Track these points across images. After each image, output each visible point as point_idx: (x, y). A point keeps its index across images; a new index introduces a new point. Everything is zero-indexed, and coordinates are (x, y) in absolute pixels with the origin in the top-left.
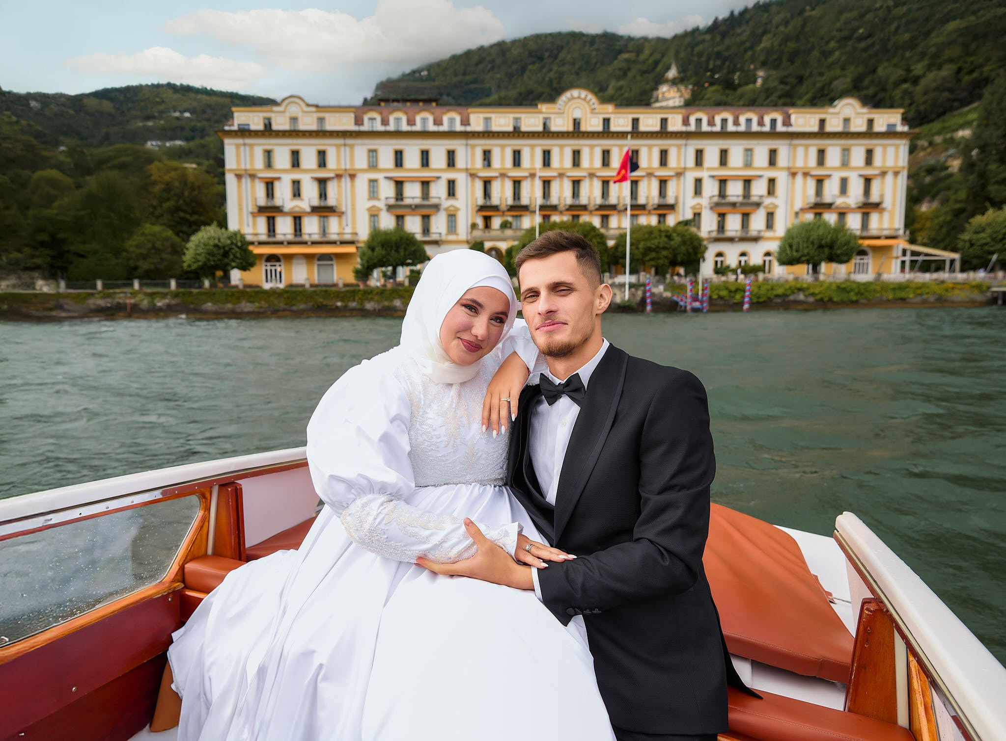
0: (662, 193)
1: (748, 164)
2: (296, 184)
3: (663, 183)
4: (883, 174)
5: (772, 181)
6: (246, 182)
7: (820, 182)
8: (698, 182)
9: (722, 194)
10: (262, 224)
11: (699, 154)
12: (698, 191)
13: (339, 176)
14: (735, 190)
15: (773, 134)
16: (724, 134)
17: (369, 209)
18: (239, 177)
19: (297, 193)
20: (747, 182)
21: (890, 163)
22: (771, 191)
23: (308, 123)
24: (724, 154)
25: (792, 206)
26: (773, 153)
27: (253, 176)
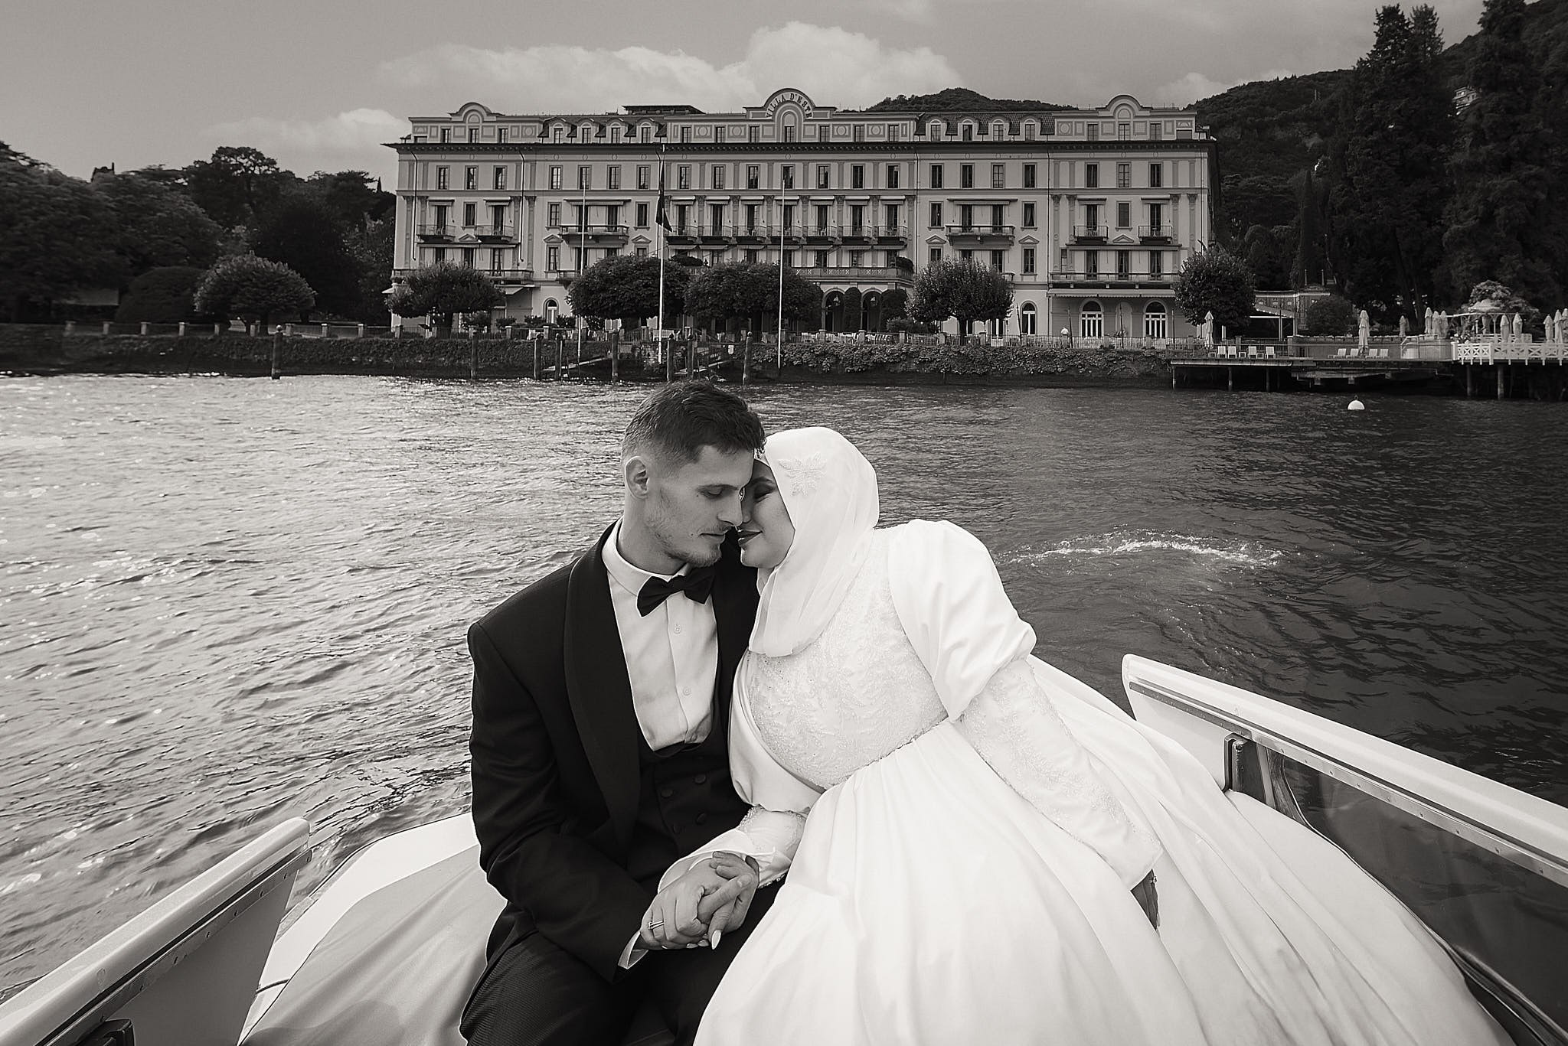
0: (892, 222)
1: (998, 186)
2: (470, 208)
3: (892, 210)
4: (1175, 198)
5: (1029, 207)
6: (417, 205)
7: (1092, 210)
8: (936, 208)
9: (967, 224)
10: (430, 255)
11: (937, 172)
12: (936, 222)
13: (516, 200)
14: (982, 219)
15: (1030, 146)
16: (968, 146)
17: (547, 240)
18: (409, 200)
19: (470, 220)
20: (998, 209)
21: (1184, 183)
22: (1029, 222)
23: (487, 136)
24: (967, 173)
25: (1056, 241)
26: (1030, 171)
27: (424, 199)
